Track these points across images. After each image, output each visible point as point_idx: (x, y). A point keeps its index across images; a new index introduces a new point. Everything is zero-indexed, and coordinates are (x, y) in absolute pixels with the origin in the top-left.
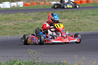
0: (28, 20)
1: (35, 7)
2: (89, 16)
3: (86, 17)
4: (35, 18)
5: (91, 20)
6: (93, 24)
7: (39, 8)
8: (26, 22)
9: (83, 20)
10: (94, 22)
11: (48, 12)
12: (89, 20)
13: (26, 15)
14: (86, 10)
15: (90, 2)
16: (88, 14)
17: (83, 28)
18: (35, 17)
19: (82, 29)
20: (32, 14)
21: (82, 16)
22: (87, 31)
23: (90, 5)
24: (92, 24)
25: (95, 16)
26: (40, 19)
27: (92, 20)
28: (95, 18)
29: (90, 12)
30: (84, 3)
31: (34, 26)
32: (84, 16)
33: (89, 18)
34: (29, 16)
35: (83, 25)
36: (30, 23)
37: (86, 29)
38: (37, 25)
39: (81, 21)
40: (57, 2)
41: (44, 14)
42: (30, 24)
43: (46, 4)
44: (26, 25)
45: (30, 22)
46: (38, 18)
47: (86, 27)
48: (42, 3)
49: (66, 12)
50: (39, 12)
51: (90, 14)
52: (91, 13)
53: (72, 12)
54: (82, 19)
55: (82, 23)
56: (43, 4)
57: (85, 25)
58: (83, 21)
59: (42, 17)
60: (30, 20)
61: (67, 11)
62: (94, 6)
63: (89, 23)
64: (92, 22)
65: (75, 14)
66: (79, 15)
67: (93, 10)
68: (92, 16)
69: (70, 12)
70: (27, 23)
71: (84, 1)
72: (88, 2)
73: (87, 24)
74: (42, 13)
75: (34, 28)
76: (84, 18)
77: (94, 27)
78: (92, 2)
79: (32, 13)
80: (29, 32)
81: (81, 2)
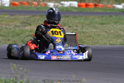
0: (15, 24)
1: (25, 8)
2: (96, 25)
3: (92, 25)
4: (25, 23)
5: (98, 30)
6: (101, 36)
7: (30, 9)
8: (12, 27)
9: (88, 29)
10: (102, 33)
11: (42, 16)
12: (96, 30)
13: (13, 17)
14: (93, 17)
15: (98, 6)
16: (95, 22)
17: (86, 40)
18: (25, 21)
19: (85, 42)
20: (20, 17)
21: (87, 25)
22: (92, 44)
23: (99, 11)
24: (99, 35)
25: (104, 25)
26: (30, 25)
27: (100, 30)
28: (103, 28)
29: (98, 19)
30: (90, 7)
31: (22, 33)
32: (89, 24)
33: (96, 28)
34: (16, 20)
35: (88, 37)
36: (17, 29)
37: (90, 41)
38: (26, 32)
39: (84, 30)
40: (54, 3)
41: (36, 18)
42: (17, 31)
43: (40, 5)
44: (11, 31)
45: (17, 27)
46: (28, 23)
47: (92, 39)
48: (34, 3)
49: (66, 17)
50: (30, 15)
51: (97, 23)
52: (99, 21)
53: (74, 18)
54: (86, 27)
55: (87, 33)
56: (36, 4)
57: (90, 36)
58: (87, 31)
59: (34, 22)
60: (18, 25)
61: (68, 16)
62: (103, 11)
63: (96, 34)
64: (100, 34)
65: (78, 21)
66: (83, 23)
67: (102, 17)
68: (100, 25)
69: (71, 18)
70: (13, 29)
71: (91, 4)
72: (96, 5)
73: (93, 35)
74: (33, 16)
75: (22, 36)
76: (90, 27)
77: (101, 40)
78: (102, 6)
79: (21, 15)
80: (14, 41)
81: (87, 5)
